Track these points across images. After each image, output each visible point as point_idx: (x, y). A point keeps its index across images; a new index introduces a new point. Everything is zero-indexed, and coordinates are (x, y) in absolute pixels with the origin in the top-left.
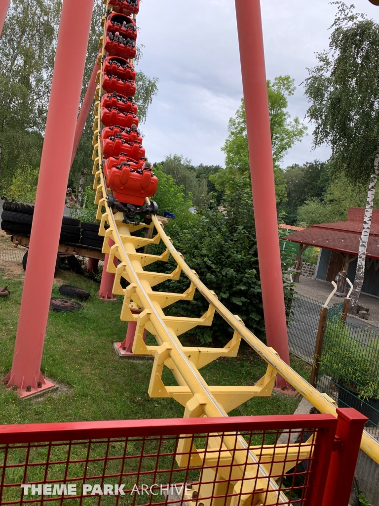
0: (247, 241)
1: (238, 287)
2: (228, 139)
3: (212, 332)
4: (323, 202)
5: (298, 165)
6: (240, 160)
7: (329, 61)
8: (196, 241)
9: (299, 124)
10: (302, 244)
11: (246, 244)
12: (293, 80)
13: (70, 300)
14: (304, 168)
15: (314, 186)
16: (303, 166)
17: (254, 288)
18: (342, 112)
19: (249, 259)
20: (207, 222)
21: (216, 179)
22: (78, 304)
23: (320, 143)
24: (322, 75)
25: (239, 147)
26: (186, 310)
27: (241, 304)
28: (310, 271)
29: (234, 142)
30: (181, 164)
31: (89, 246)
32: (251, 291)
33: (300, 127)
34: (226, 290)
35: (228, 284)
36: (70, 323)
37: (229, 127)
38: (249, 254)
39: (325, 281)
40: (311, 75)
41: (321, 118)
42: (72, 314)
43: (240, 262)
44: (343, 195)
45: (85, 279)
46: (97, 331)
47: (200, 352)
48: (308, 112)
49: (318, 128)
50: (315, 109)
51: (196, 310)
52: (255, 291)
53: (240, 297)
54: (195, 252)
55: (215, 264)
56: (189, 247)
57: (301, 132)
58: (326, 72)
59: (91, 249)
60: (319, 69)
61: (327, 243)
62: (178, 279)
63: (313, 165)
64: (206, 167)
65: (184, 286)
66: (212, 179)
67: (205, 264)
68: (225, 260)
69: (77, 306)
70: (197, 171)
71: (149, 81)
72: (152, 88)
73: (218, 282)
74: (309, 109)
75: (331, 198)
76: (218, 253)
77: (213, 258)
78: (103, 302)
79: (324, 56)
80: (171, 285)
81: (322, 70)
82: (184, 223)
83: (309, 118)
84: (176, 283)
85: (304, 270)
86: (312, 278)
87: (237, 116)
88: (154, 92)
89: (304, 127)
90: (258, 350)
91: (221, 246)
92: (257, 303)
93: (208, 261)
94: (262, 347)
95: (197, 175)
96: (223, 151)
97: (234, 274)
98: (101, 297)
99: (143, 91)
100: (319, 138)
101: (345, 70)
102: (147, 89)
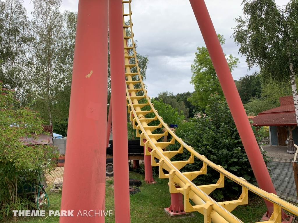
0: (229, 131)
1: (232, 160)
2: (193, 76)
3: (222, 191)
4: (261, 98)
5: (236, 81)
6: (203, 86)
7: (244, 21)
8: (198, 137)
9: (232, 58)
10: (256, 126)
11: (229, 133)
12: (223, 36)
13: (132, 187)
14: (240, 81)
15: (249, 90)
16: (239, 80)
17: (242, 159)
18: (260, 46)
19: (234, 142)
20: (201, 125)
21: (191, 99)
22: (137, 189)
23: (252, 66)
24: (242, 29)
25: (201, 79)
26: (202, 180)
27: (236, 170)
28: (266, 141)
29: (196, 77)
30: (167, 96)
31: (133, 153)
32: (241, 161)
33: (234, 59)
34: (225, 163)
35: (225, 160)
36: (136, 201)
37: (192, 69)
38: (232, 138)
39: (278, 146)
40: (235, 31)
41: (249, 52)
42: (135, 195)
43: (228, 144)
44: (272, 91)
45: (135, 173)
46: (152, 203)
47: (225, 204)
48: (239, 50)
49: (248, 58)
50: (244, 48)
51: (209, 179)
52: (244, 160)
53: (235, 166)
54: (199, 144)
55: (214, 149)
56: (194, 142)
57: (235, 62)
58: (244, 27)
59: (135, 155)
60: (239, 27)
61: (274, 122)
62: (193, 163)
63: (245, 78)
64: (181, 94)
65: (197, 166)
66: (189, 100)
67: (207, 150)
68: (219, 145)
69: (137, 190)
70: (177, 98)
71: (144, 58)
72: (146, 61)
73: (218, 160)
74: (240, 49)
75: (265, 94)
76: (214, 142)
77: (211, 145)
78: (149, 185)
79: (240, 19)
80: (189, 167)
81: (241, 26)
82: (186, 128)
83: (241, 54)
84: (192, 165)
85: (262, 141)
86: (269, 146)
87: (195, 63)
88: (147, 63)
89: (236, 59)
90: (265, 196)
91: (214, 137)
92: (246, 168)
93: (209, 148)
94: (267, 194)
95: (177, 100)
96: (192, 84)
97: (228, 152)
98: (147, 182)
99: (141, 64)
100: (250, 63)
101: (256, 24)
102: (143, 62)
